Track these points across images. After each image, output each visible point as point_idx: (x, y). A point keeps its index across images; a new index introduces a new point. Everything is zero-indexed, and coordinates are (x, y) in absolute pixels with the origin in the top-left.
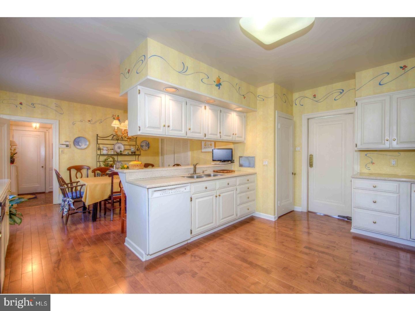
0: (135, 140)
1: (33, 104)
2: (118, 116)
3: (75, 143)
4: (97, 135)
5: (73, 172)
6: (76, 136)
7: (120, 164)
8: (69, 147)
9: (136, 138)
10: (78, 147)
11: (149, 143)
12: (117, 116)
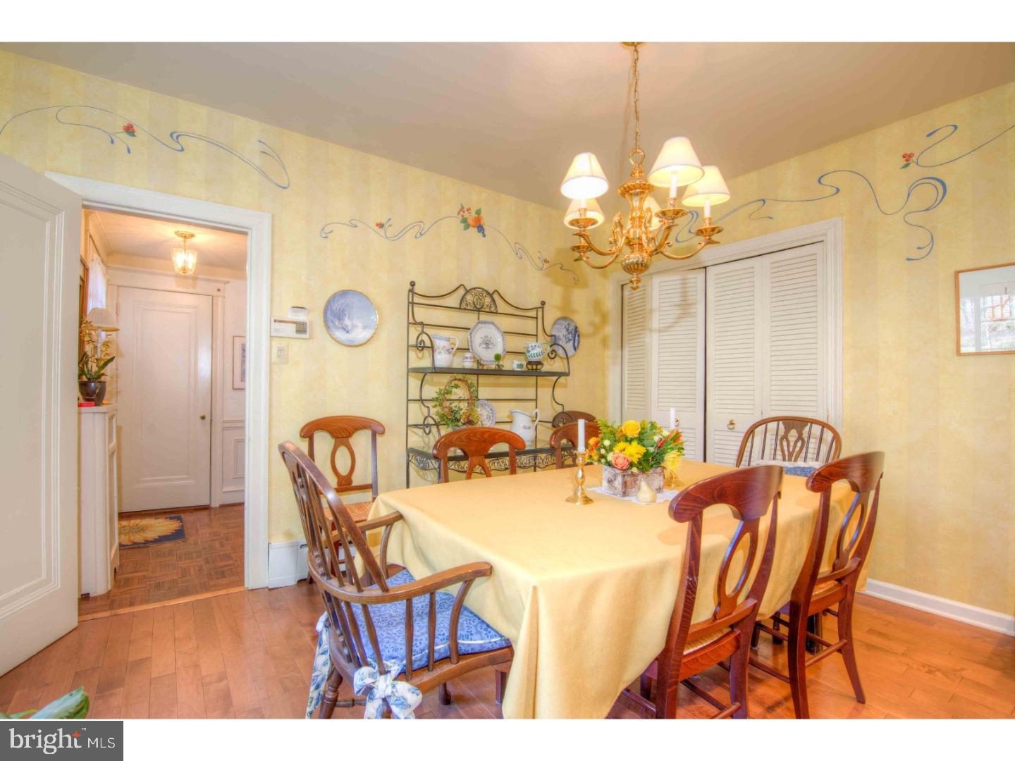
0: (533, 314)
1: (178, 137)
2: (478, 212)
3: (329, 317)
4: (413, 284)
5: (323, 443)
6: (334, 288)
8: (307, 336)
10: (340, 335)
11: (576, 328)
12: (474, 214)
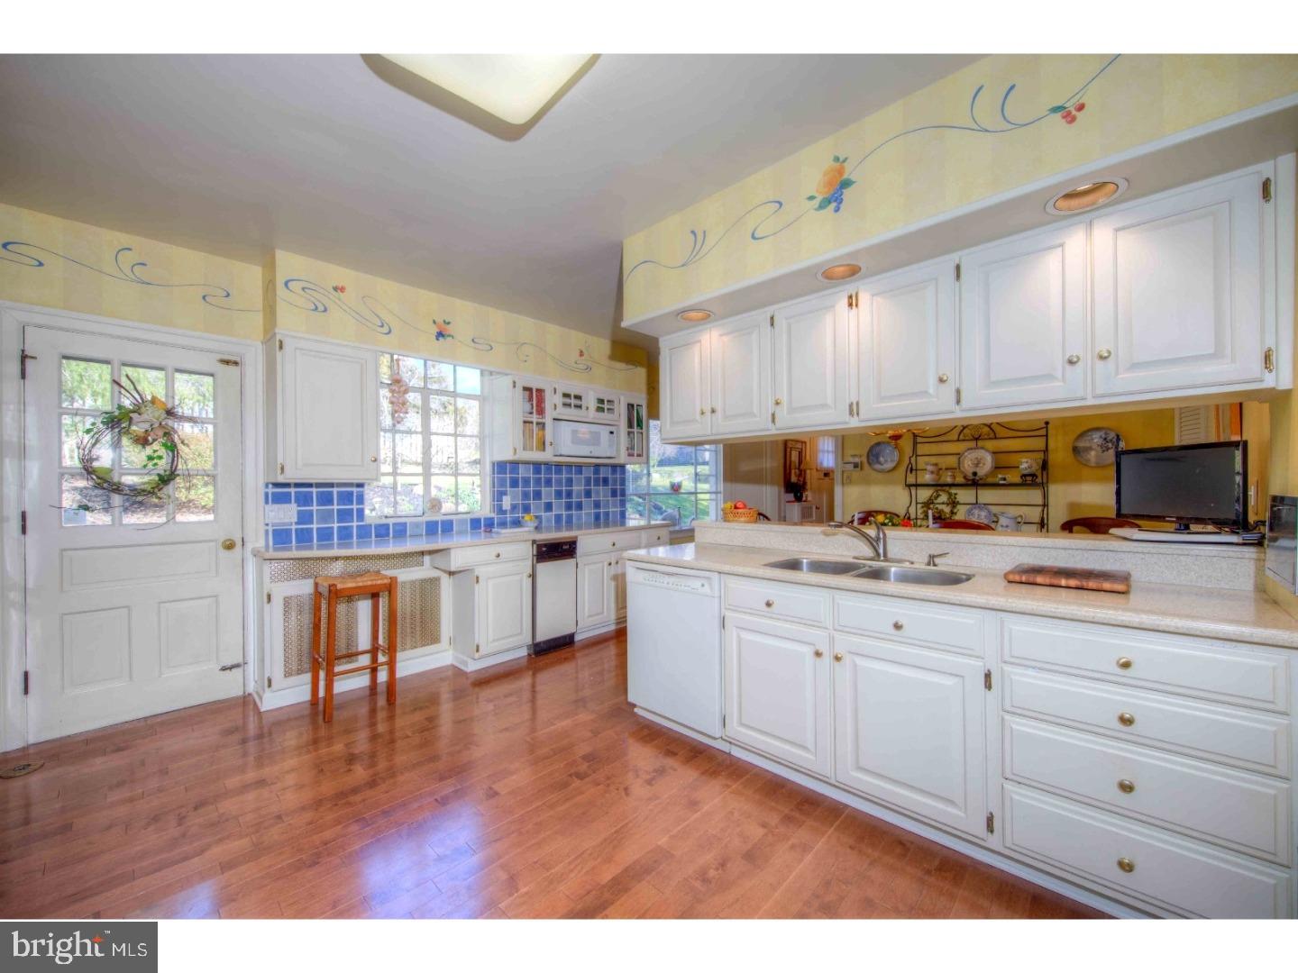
3: (870, 457)
7: (983, 514)
8: (860, 469)
9: (1047, 423)
10: (877, 466)
11: (1118, 436)
